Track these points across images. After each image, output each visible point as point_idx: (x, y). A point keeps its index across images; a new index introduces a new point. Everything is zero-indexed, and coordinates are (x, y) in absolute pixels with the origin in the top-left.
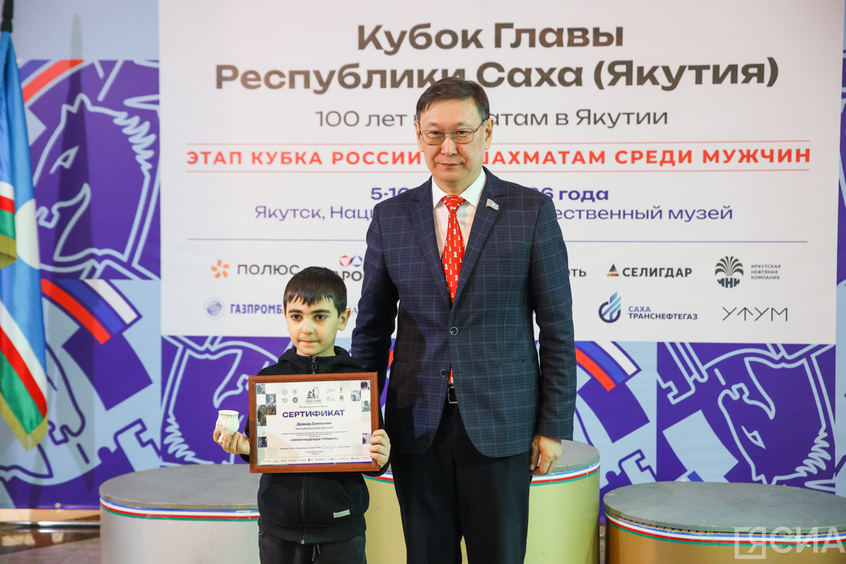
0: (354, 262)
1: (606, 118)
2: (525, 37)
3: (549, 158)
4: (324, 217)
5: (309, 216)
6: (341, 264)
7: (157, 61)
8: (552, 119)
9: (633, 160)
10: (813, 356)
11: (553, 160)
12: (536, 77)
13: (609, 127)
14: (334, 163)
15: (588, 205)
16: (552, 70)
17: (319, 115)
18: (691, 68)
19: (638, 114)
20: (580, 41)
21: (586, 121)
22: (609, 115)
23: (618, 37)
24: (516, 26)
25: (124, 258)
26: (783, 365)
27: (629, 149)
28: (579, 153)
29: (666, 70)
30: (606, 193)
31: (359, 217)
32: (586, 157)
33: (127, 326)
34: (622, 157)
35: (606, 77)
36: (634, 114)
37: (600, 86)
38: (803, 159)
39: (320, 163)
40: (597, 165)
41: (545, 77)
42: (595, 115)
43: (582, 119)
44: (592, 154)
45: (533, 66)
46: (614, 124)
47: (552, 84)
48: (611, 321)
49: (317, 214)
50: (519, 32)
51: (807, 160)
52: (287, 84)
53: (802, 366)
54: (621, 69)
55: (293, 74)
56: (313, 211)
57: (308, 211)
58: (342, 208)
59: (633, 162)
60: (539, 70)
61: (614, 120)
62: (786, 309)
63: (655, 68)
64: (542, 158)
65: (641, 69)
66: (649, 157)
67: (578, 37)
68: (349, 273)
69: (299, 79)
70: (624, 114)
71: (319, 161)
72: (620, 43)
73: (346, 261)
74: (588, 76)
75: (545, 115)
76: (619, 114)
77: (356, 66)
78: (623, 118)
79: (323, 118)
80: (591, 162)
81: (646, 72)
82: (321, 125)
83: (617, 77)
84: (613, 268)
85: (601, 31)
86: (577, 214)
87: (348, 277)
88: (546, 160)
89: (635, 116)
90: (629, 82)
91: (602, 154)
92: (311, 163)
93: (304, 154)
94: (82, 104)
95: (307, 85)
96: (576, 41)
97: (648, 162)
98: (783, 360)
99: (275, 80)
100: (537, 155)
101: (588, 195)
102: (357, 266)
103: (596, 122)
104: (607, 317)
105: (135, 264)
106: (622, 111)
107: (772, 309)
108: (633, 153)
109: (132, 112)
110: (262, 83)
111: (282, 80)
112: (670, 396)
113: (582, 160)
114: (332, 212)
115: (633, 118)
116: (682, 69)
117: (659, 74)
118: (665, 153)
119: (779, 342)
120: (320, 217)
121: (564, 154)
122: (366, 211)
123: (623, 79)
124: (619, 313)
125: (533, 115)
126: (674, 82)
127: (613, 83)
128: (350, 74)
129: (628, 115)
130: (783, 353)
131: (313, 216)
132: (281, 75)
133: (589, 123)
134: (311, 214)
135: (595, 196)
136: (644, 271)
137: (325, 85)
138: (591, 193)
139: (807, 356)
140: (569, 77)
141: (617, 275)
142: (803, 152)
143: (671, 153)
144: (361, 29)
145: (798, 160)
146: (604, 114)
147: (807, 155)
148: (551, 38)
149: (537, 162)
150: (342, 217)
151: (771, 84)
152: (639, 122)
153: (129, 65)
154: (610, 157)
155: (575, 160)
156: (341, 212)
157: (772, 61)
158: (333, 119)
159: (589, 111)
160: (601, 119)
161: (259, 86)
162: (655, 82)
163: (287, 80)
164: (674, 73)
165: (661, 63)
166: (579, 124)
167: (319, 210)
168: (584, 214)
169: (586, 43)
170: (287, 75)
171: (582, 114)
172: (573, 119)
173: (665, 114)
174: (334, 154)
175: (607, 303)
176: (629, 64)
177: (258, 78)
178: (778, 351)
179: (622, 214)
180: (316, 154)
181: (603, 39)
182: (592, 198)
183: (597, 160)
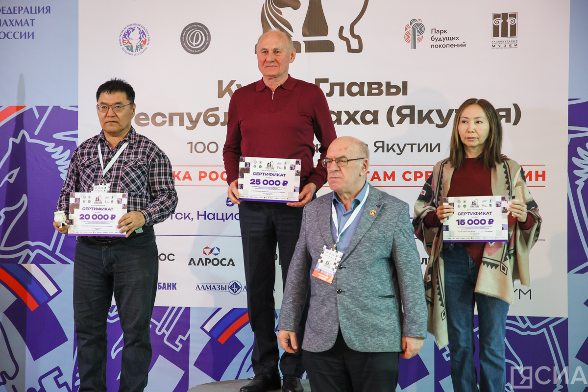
0: (213, 252)
1: (395, 148)
2: (337, 89)
4: (192, 219)
5: (182, 218)
6: (205, 253)
7: (77, 107)
9: (416, 178)
10: (551, 326)
12: (344, 117)
13: (397, 154)
14: (200, 179)
17: (190, 145)
19: (419, 144)
20: (377, 91)
21: (381, 149)
22: (398, 145)
23: (404, 89)
24: (330, 81)
25: (50, 248)
26: (528, 333)
27: (413, 170)
28: (376, 173)
29: (439, 112)
31: (217, 219)
32: (382, 176)
33: (51, 298)
34: (407, 176)
35: (395, 118)
36: (416, 144)
37: (391, 125)
38: (540, 178)
39: (191, 179)
40: (389, 182)
41: (351, 118)
42: (388, 145)
43: (378, 148)
44: (385, 173)
45: (342, 109)
46: (402, 151)
47: (356, 122)
49: (188, 216)
50: (333, 85)
51: (544, 179)
52: (168, 123)
53: (543, 333)
54: (406, 112)
55: (171, 115)
56: (185, 214)
57: (182, 215)
58: (205, 212)
59: (415, 180)
60: (347, 113)
61: (402, 149)
62: (530, 290)
65: (420, 112)
67: (375, 89)
68: (209, 260)
69: (176, 119)
70: (408, 144)
71: (190, 178)
72: (405, 93)
73: (208, 251)
74: (382, 117)
76: (405, 145)
77: (217, 109)
78: (408, 148)
79: (193, 147)
80: (385, 180)
81: (424, 114)
82: (191, 152)
83: (403, 117)
85: (392, 84)
87: (209, 263)
89: (417, 145)
90: (412, 122)
91: (393, 173)
92: (184, 179)
93: (179, 172)
94: (23, 136)
95: (181, 123)
96: (374, 91)
98: (528, 328)
99: (159, 119)
102: (216, 254)
105: (58, 253)
106: (407, 143)
107: (520, 290)
108: (416, 173)
109: (58, 143)
110: (150, 122)
111: (164, 119)
112: (444, 355)
113: (379, 178)
114: (199, 215)
115: (415, 148)
116: (450, 112)
117: (434, 116)
119: (525, 315)
120: (190, 219)
122: (223, 214)
123: (408, 119)
126: (445, 121)
127: (400, 122)
128: (212, 115)
129: (412, 145)
130: (529, 323)
131: (185, 218)
132: (163, 116)
133: (383, 151)
134: (183, 216)
136: (424, 260)
137: (194, 123)
139: (546, 326)
140: (369, 117)
142: (540, 173)
144: (220, 83)
145: (537, 179)
146: (394, 144)
147: (543, 176)
148: (355, 89)
150: (205, 219)
151: (515, 123)
152: (419, 151)
153: (57, 109)
154: (399, 176)
156: (205, 215)
157: (516, 106)
158: (200, 147)
159: (383, 142)
160: (392, 148)
161: (148, 124)
162: (431, 121)
163: (167, 119)
164: (445, 115)
165: (435, 107)
166: (375, 151)
167: (189, 214)
169: (380, 93)
170: (167, 116)
171: (378, 144)
172: (372, 148)
173: (439, 145)
174: (201, 172)
176: (412, 108)
177: (147, 118)
178: (524, 322)
180: (187, 173)
181: (393, 90)
183: (389, 178)
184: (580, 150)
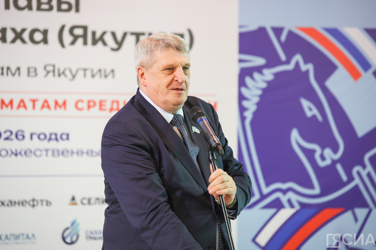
1: (67, 72)
3: (22, 104)
8: (24, 71)
9: (89, 107)
11: (25, 106)
12: (10, 36)
13: (70, 80)
15: (53, 145)
16: (23, 30)
18: (132, 34)
20: (47, 7)
21: (51, 74)
22: (70, 69)
23: (76, 5)
27: (86, 98)
28: (46, 101)
29: (114, 34)
30: (68, 135)
32: (52, 104)
34: (80, 105)
35: (67, 38)
37: (63, 45)
40: (60, 111)
41: (18, 36)
42: (59, 70)
44: (56, 103)
46: (74, 77)
47: (23, 41)
48: (72, 243)
54: (79, 32)
59: (89, 109)
60: (14, 30)
61: (74, 74)
63: (104, 33)
64: (15, 104)
65: (94, 33)
66: (101, 105)
67: (45, 3)
70: (81, 69)
72: (77, 10)
74: (53, 36)
75: (18, 69)
76: (78, 70)
78: (81, 73)
80: (55, 108)
81: (98, 36)
83: (76, 38)
84: (73, 199)
86: (44, 153)
88: (19, 106)
89: (90, 70)
90: (85, 43)
91: (64, 103)
96: (43, 6)
97: (101, 109)
100: (11, 102)
101: (53, 137)
103: (59, 75)
104: (68, 240)
106: (80, 67)
108: (89, 102)
113: (49, 107)
115: (89, 73)
116: (125, 35)
117: (108, 38)
118: (113, 102)
121: (34, 101)
123: (80, 41)
124: (78, 237)
125: (8, 68)
126: (120, 44)
127: (73, 43)
129: (85, 70)
133: (54, 76)
135: (59, 137)
138: (56, 135)
140: (38, 36)
141: (76, 204)
143: (118, 102)
146: (66, 69)
148: (22, 3)
149: (12, 108)
152: (93, 76)
154: (70, 105)
155: (43, 107)
157: (190, 31)
159: (54, 66)
160: (63, 73)
162: (105, 44)
164: (119, 37)
165: (109, 29)
166: (46, 76)
168: (50, 153)
169: (51, 8)
171: (48, 68)
172: (41, 72)
173: (113, 71)
175: (67, 229)
176: (85, 28)
179: (80, 153)
181: (64, 6)
182: (56, 139)
183: (60, 107)
184: (248, 80)
